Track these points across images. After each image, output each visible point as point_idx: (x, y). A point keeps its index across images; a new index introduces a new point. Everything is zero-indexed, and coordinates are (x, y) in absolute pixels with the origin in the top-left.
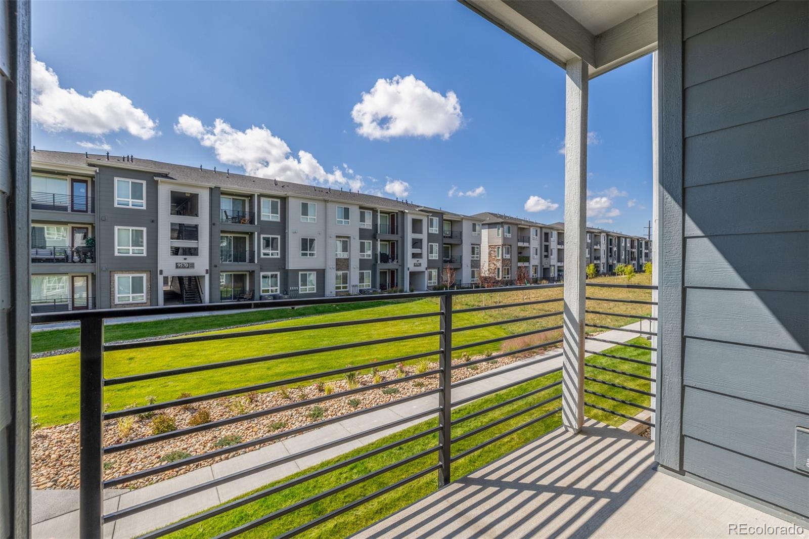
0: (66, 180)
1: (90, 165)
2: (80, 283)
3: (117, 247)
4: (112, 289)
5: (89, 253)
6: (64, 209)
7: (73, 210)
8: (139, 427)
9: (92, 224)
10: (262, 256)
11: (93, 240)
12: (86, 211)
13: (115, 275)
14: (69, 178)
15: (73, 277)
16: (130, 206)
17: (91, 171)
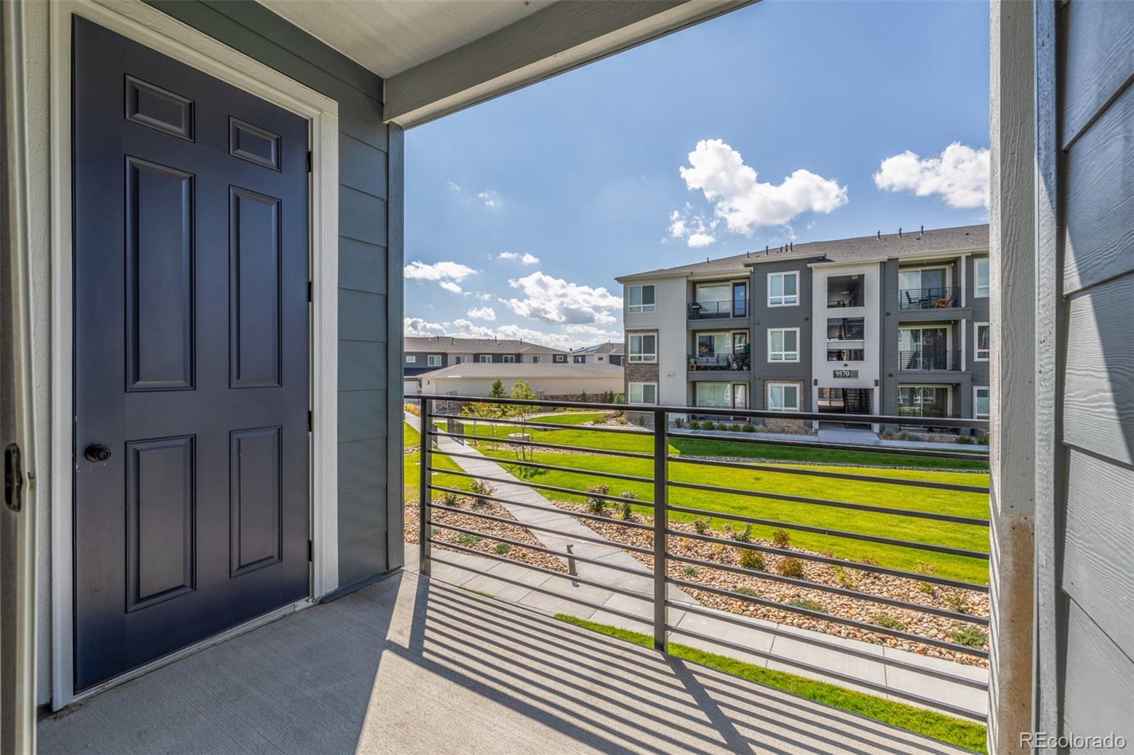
0: (729, 285)
1: (747, 265)
2: (740, 391)
3: (770, 353)
4: (765, 400)
5: (744, 359)
6: (726, 315)
7: (734, 316)
8: (732, 549)
9: (749, 329)
10: (976, 359)
11: (749, 345)
12: (745, 316)
13: (769, 384)
14: (731, 283)
15: (734, 385)
16: (783, 304)
17: (746, 272)
